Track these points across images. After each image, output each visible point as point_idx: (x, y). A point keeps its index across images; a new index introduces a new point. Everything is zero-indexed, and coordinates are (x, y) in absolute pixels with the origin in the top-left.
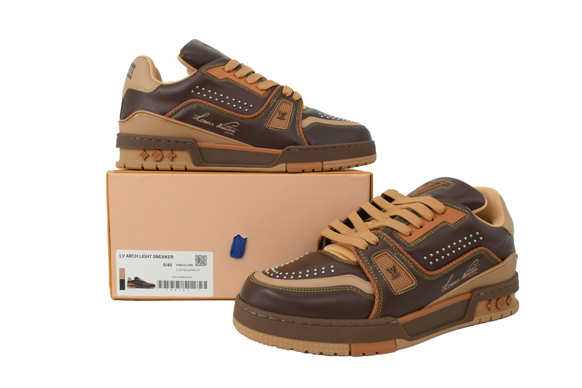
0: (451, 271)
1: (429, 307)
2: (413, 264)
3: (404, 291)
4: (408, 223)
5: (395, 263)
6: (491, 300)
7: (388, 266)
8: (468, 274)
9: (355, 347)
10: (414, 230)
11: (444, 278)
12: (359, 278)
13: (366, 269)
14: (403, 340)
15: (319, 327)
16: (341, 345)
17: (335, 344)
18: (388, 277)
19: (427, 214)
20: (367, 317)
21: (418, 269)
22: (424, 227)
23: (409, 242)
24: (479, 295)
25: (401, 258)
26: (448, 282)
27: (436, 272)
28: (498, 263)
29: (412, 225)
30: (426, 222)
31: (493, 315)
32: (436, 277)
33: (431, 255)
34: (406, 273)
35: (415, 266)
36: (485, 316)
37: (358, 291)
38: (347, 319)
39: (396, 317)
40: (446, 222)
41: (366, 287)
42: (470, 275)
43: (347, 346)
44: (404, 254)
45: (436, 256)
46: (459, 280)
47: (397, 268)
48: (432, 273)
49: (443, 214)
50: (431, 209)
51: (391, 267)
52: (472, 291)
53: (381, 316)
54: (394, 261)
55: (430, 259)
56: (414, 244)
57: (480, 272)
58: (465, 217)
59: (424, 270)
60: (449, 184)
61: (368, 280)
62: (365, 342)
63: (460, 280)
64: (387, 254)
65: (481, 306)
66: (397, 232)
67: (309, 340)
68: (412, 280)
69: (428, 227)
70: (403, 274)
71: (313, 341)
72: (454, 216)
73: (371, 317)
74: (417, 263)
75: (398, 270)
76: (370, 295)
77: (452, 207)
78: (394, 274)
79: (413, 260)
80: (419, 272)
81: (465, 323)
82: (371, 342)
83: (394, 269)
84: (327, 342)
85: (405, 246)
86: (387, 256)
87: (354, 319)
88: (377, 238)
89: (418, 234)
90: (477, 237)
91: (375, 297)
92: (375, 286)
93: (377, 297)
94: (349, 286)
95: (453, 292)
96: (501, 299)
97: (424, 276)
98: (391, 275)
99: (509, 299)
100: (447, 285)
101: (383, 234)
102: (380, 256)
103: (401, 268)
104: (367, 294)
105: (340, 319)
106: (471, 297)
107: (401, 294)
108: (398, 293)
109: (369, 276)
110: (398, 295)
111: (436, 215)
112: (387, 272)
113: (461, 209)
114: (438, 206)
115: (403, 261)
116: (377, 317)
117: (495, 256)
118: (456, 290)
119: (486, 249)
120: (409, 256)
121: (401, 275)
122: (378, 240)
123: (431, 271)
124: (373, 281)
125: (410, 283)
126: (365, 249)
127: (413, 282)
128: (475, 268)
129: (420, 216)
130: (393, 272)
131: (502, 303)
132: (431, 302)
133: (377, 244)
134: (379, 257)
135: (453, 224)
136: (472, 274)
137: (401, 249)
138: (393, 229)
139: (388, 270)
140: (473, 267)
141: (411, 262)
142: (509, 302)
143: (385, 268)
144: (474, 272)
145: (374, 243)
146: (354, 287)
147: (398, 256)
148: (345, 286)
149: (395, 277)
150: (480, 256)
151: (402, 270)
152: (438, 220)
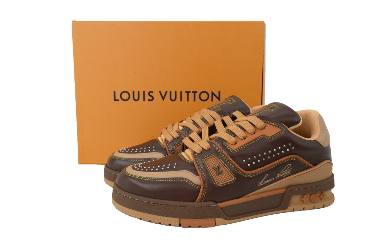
0: (265, 172)
1: (247, 197)
2: (234, 165)
3: (224, 184)
4: (235, 136)
5: (220, 163)
6: (304, 195)
7: (214, 165)
8: (282, 175)
9: (183, 221)
10: (238, 140)
11: (260, 177)
12: (191, 173)
13: (197, 167)
14: (221, 219)
15: (158, 205)
16: (173, 219)
17: (168, 218)
18: (213, 173)
19: (250, 128)
20: (194, 201)
21: (237, 168)
22: (246, 138)
23: (233, 149)
24: (292, 190)
25: (224, 161)
26: (264, 180)
27: (252, 172)
28: (310, 167)
29: (237, 136)
30: (248, 135)
31: (305, 206)
32: (252, 175)
33: (249, 159)
34: (227, 171)
35: (235, 167)
36: (298, 206)
37: (189, 182)
38: (178, 201)
39: (216, 203)
40: (264, 135)
41: (195, 180)
42: (284, 175)
43: (177, 220)
44: (227, 158)
45: (253, 160)
46: (273, 178)
47: (221, 168)
48: (249, 172)
49: (263, 129)
50: (254, 126)
51: (217, 166)
52: (287, 188)
53: (205, 201)
54: (219, 162)
55: (248, 162)
56: (237, 150)
57: (293, 173)
58: (280, 132)
59: (242, 170)
60: (275, 107)
61: (197, 174)
62: (190, 218)
63: (275, 178)
64: (214, 157)
65: (296, 199)
66: (226, 141)
67: (151, 214)
68: (231, 176)
69: (250, 138)
70: (225, 171)
71: (154, 214)
72: (272, 131)
73: (197, 201)
74: (236, 165)
75: (222, 169)
76: (197, 185)
77: (271, 124)
78: (218, 172)
79: (234, 162)
80: (238, 171)
81: (280, 210)
82: (195, 219)
83: (218, 168)
84: (163, 216)
85: (230, 152)
86: (214, 158)
87: (184, 201)
88: (209, 145)
89: (241, 143)
90: (290, 148)
91: (200, 187)
92: (201, 179)
93: (202, 187)
94: (183, 178)
95: (269, 187)
96: (313, 195)
97: (241, 174)
98: (216, 172)
99: (322, 195)
100: (262, 181)
101: (215, 143)
102: (210, 158)
103: (224, 167)
104: (195, 184)
105: (174, 201)
106: (286, 192)
107: (221, 186)
108: (219, 185)
109: (199, 172)
110: (219, 187)
111: (257, 130)
112: (213, 170)
113: (277, 126)
114: (259, 123)
115: (226, 162)
116: (202, 201)
117: (307, 162)
118: (272, 186)
119: (297, 156)
120: (231, 159)
121: (223, 172)
122: (210, 146)
123: (248, 171)
124: (200, 176)
125: (230, 178)
126: (200, 153)
127: (232, 178)
128: (288, 171)
129: (245, 131)
130: (217, 170)
131: (314, 198)
132: (249, 193)
133: (209, 149)
134: (208, 159)
135: (270, 137)
136: (286, 174)
137: (226, 154)
138: (223, 140)
139: (213, 169)
140: (286, 169)
141: (232, 163)
142: (322, 198)
143: (211, 167)
144: (288, 173)
145: (206, 149)
146: (186, 179)
147: (222, 159)
148: (180, 178)
149: (218, 174)
150: (292, 162)
151: (225, 169)
152: (258, 134)
